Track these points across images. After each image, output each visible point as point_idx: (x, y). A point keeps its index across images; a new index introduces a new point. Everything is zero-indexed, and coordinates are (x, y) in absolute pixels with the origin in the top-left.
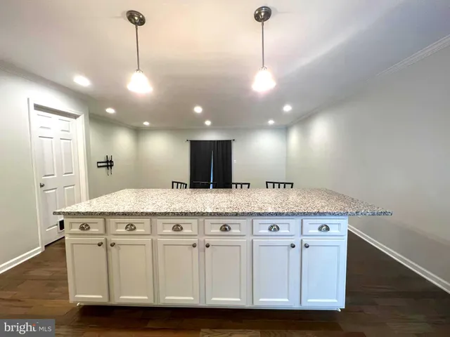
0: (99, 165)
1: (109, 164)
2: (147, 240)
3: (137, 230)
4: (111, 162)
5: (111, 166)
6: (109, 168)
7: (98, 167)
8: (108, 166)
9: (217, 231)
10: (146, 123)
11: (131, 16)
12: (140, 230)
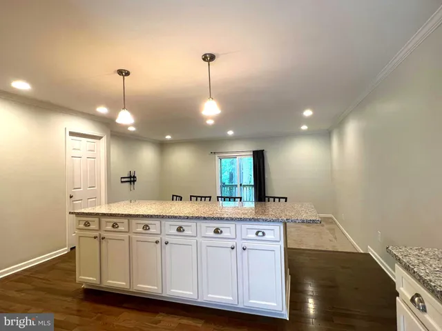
0: (123, 180)
1: (132, 179)
2: (126, 236)
3: (119, 228)
4: (134, 177)
5: (134, 181)
6: (132, 183)
7: (122, 182)
8: (130, 182)
9: (174, 231)
10: (168, 137)
11: (120, 72)
12: (121, 228)
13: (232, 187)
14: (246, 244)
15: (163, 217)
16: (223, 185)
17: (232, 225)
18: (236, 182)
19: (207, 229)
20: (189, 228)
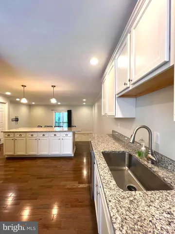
1: (17, 120)
2: (25, 138)
5: (18, 120)
7: (12, 121)
8: (16, 121)
9: (42, 136)
10: (33, 103)
11: (23, 86)
12: (23, 136)
13: (59, 123)
14: (63, 138)
15: (38, 132)
16: (56, 122)
17: (59, 133)
18: (61, 121)
19: (52, 134)
20: (47, 135)
